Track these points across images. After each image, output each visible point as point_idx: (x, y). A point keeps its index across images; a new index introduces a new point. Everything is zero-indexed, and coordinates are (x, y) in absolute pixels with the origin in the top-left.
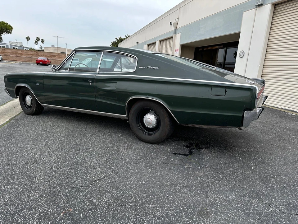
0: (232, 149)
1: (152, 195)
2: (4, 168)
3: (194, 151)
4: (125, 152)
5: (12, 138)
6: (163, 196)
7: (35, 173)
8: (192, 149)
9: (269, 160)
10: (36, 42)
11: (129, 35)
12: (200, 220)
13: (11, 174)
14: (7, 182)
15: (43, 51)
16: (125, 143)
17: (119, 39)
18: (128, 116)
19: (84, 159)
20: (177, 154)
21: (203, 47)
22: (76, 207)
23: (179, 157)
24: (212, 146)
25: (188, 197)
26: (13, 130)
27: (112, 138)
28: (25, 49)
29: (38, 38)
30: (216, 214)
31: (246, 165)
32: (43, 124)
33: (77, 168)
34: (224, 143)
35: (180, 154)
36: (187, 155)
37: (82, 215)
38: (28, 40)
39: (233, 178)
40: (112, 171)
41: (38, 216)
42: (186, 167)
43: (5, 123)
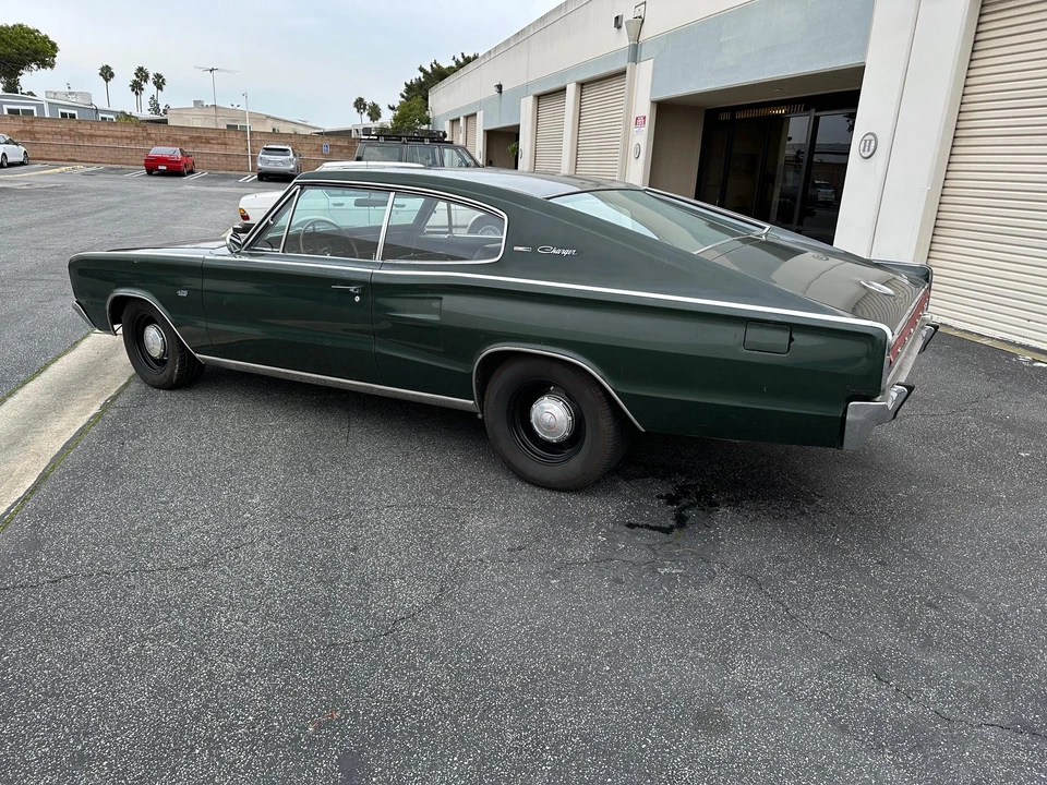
0: (813, 507)
1: (564, 667)
2: (120, 584)
3: (691, 513)
4: (476, 524)
5: (122, 477)
6: (596, 669)
7: (216, 601)
8: (684, 508)
9: (927, 543)
10: (137, 87)
11: (466, 56)
12: (700, 744)
13: (146, 603)
14: (139, 630)
15: (165, 122)
16: (473, 489)
17: (430, 71)
18: (481, 402)
19: (355, 549)
20: (637, 525)
21: (733, 109)
22: (348, 707)
23: (645, 537)
24: (751, 497)
25: (670, 672)
26: (121, 448)
27: (431, 471)
28: (101, 115)
29: (140, 69)
30: (748, 724)
31: (854, 565)
32: (211, 424)
33: (337, 579)
34: (790, 484)
35: (648, 527)
36: (667, 531)
37: (369, 730)
38: (107, 80)
39: (808, 608)
40: (442, 590)
41: (246, 734)
42: (665, 573)
43: (89, 422)
